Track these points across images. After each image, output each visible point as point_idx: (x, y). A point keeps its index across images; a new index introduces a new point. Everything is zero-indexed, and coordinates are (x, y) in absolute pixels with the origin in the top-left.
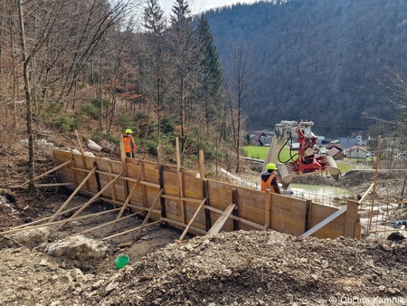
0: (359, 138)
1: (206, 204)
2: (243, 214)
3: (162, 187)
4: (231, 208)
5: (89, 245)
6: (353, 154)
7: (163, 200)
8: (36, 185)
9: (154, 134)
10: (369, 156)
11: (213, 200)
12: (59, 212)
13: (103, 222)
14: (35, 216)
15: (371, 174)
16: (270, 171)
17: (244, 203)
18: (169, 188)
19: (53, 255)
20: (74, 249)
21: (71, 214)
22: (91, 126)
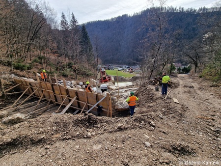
0: (138, 66)
1: (68, 97)
2: (80, 99)
3: (54, 91)
4: (75, 97)
5: (20, 117)
6: (136, 71)
7: (55, 96)
8: (5, 94)
9: (66, 69)
10: (140, 71)
11: (71, 95)
12: (15, 104)
13: (34, 106)
14: (5, 106)
15: (139, 77)
16: (87, 84)
17: (80, 96)
18: (57, 92)
19: (5, 123)
20: (13, 120)
21: (18, 105)
22: (38, 67)
